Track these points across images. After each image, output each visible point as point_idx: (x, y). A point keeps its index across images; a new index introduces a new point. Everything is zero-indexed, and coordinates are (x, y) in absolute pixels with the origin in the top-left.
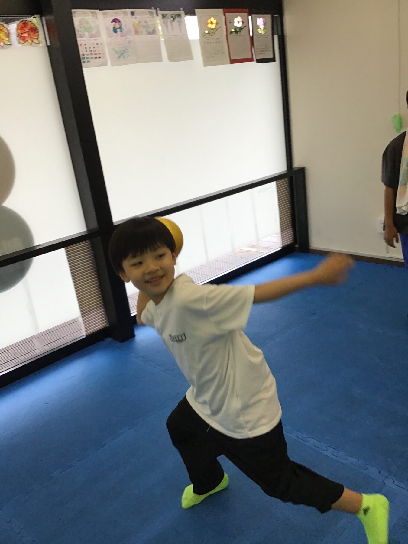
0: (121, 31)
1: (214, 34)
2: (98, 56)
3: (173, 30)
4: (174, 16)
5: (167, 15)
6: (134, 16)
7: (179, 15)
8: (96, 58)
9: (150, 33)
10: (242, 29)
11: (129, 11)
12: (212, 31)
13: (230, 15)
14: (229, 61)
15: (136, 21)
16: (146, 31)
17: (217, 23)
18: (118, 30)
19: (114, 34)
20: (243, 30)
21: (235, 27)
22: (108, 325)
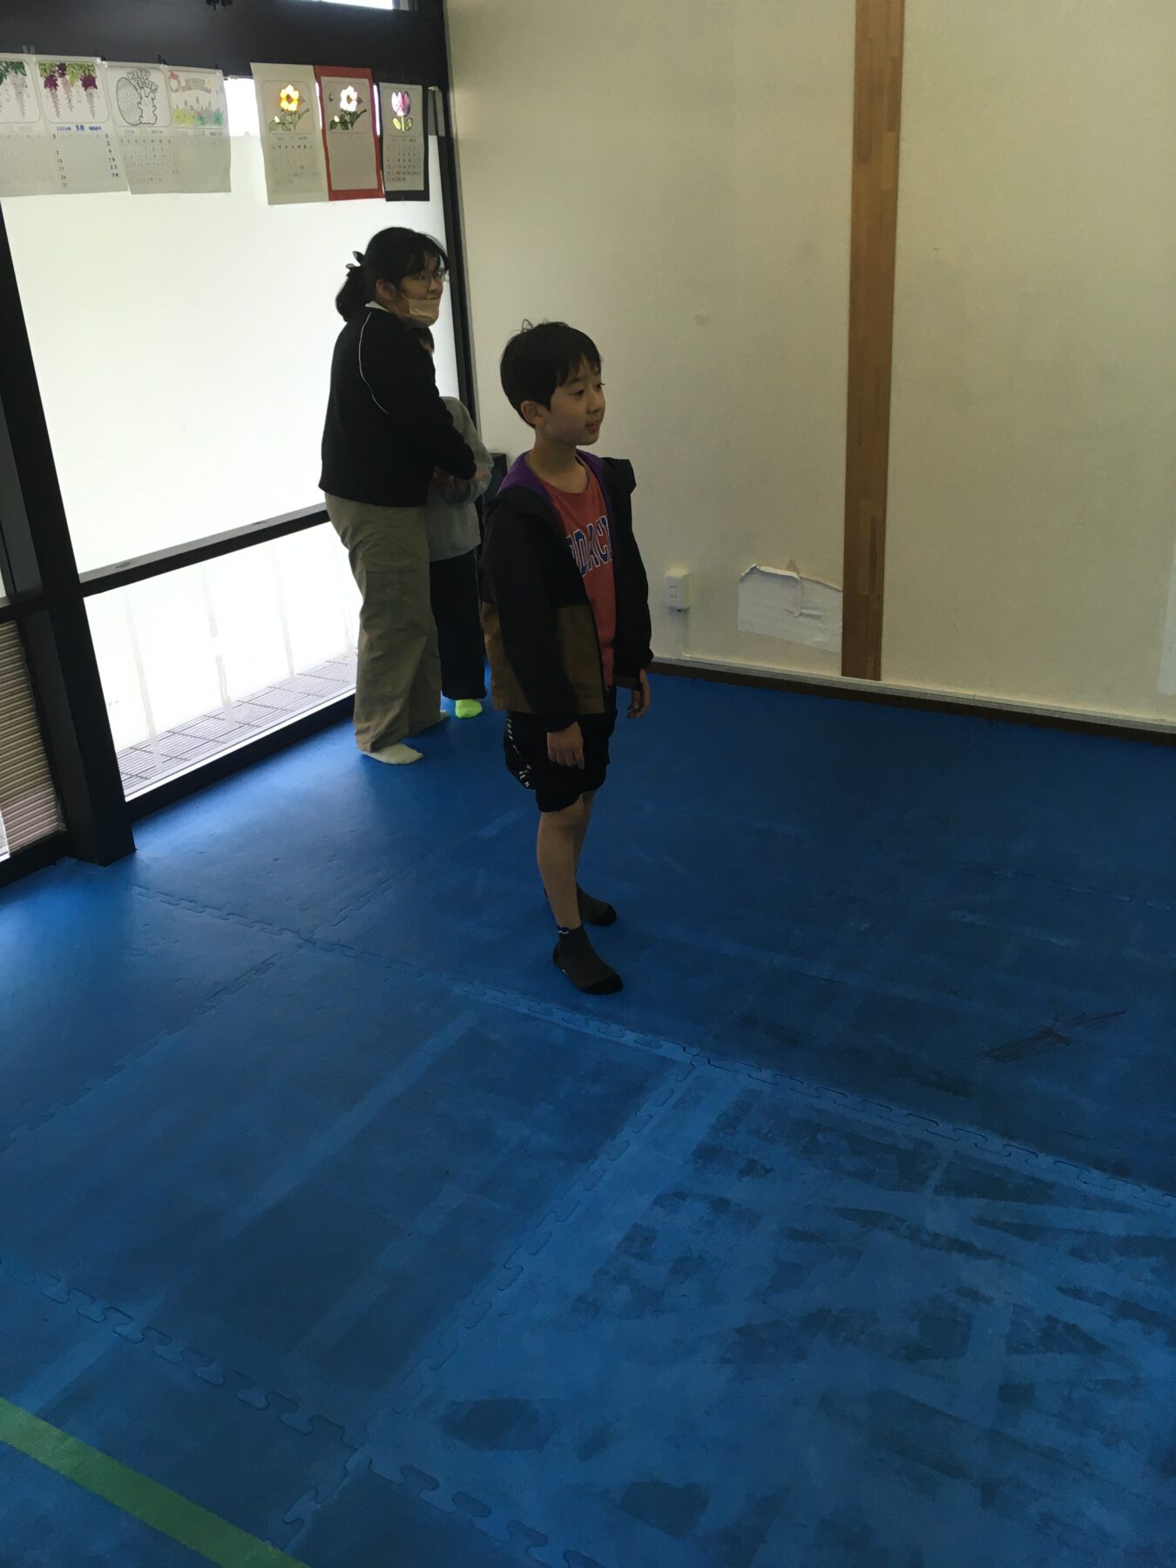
1: (295, 125)
10: (358, 116)
12: (289, 118)
13: (330, 82)
14: (326, 193)
17: (301, 100)
20: (359, 118)
21: (342, 110)
22: (62, 827)
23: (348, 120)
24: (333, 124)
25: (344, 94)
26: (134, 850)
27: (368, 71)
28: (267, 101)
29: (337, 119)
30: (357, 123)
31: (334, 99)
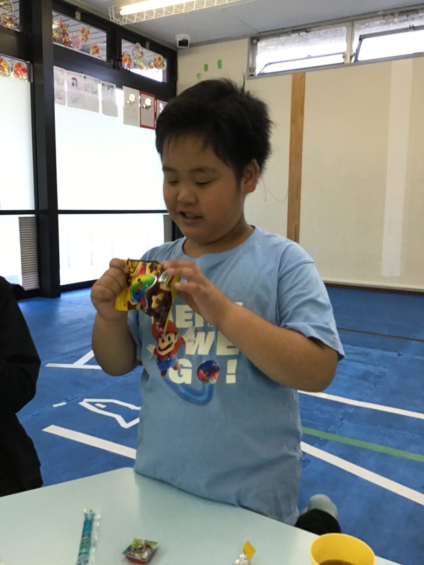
0: (77, 86)
1: (133, 105)
2: (60, 97)
3: (107, 95)
4: (109, 86)
5: (105, 84)
6: (85, 79)
7: (112, 87)
8: (59, 98)
9: (93, 93)
10: (150, 107)
11: (83, 75)
12: (131, 102)
13: (143, 96)
14: (139, 125)
15: (86, 83)
16: (92, 91)
17: (135, 99)
18: (75, 85)
19: (72, 86)
21: (146, 104)
22: (38, 287)
23: (147, 107)
25: (147, 100)
26: (60, 296)
27: (154, 96)
28: (127, 97)
29: (144, 106)
30: (150, 109)
31: (144, 101)
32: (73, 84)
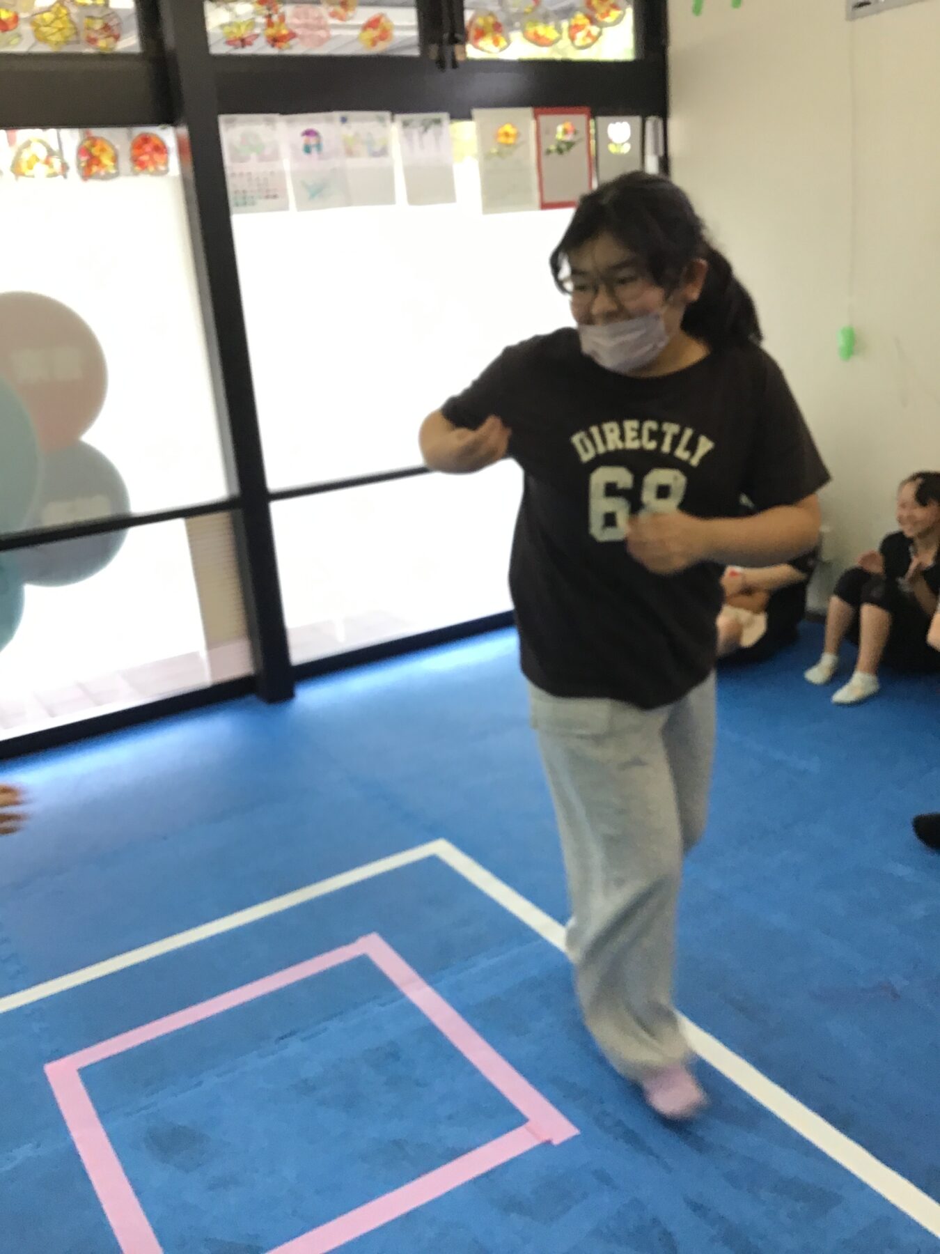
0: (320, 150)
1: (511, 154)
2: (271, 193)
3: (422, 148)
4: (426, 123)
5: (412, 121)
6: (346, 125)
7: (438, 122)
8: (267, 197)
9: (375, 154)
11: (337, 115)
12: (505, 149)
13: (547, 120)
14: (538, 204)
15: (350, 134)
16: (369, 150)
17: (517, 135)
18: (314, 150)
19: (304, 155)
20: (575, 145)
21: (558, 140)
22: (254, 673)
23: (564, 148)
24: (549, 152)
25: (560, 129)
26: (293, 696)
27: (587, 109)
29: (553, 147)
30: (573, 150)
32: (307, 149)
